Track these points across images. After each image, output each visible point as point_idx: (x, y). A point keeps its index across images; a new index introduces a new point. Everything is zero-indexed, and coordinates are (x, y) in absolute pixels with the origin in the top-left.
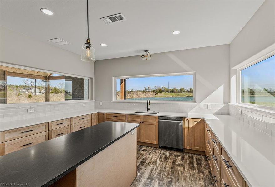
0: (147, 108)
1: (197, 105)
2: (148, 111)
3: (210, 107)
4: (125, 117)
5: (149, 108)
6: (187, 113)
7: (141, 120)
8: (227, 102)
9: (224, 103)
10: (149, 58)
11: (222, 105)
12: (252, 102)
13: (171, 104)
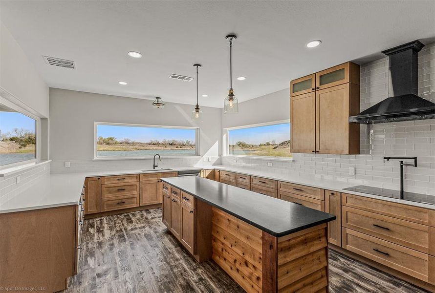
0: (154, 165)
1: (200, 158)
2: (154, 168)
3: (210, 160)
4: (137, 178)
5: (156, 165)
6: (192, 166)
7: (159, 178)
8: (220, 155)
9: (219, 156)
10: (161, 107)
11: (217, 157)
12: (233, 154)
13: (179, 159)
